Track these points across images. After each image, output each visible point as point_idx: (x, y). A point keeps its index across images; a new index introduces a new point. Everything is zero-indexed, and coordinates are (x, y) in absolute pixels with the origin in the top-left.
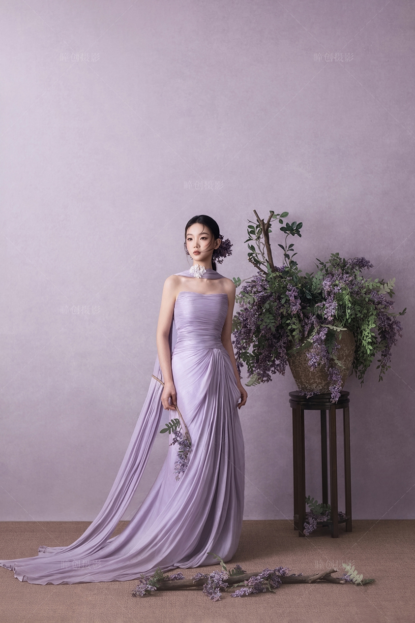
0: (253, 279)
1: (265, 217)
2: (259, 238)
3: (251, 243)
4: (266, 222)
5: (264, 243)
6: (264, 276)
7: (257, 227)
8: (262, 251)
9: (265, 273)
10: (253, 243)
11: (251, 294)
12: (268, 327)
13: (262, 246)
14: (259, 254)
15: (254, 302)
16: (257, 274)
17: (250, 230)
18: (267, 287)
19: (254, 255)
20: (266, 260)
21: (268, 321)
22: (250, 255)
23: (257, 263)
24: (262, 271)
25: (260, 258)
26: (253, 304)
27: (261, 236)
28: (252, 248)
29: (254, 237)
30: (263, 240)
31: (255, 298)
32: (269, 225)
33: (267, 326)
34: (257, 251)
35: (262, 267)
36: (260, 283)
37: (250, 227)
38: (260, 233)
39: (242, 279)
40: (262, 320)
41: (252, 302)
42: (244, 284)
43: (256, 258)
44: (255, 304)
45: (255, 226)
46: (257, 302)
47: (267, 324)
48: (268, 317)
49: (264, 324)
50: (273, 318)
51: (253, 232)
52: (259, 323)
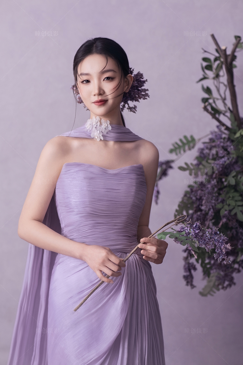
0: (210, 136)
1: (228, 45)
2: (217, 76)
3: (207, 83)
4: (229, 52)
5: (226, 83)
6: (226, 132)
7: (216, 59)
8: (223, 96)
9: (227, 128)
10: (209, 83)
11: (209, 161)
12: (233, 213)
13: (222, 88)
14: (218, 99)
15: (213, 173)
16: (216, 130)
17: (205, 64)
18: (231, 149)
19: (211, 101)
20: (229, 109)
21: (233, 203)
22: (205, 100)
23: (215, 113)
24: (223, 125)
25: (220, 106)
26: (212, 176)
27: (221, 73)
28: (208, 90)
29: (210, 74)
30: (224, 78)
31: (215, 168)
32: (234, 57)
33: (230, 211)
34: (215, 94)
35: (222, 118)
36: (222, 144)
37: (205, 59)
38: (219, 68)
39: (196, 137)
40: (223, 201)
41: (210, 173)
42: (199, 145)
43: (214, 105)
44: (214, 176)
45: (212, 58)
46: (216, 174)
47: (231, 208)
48: (233, 197)
49: (226, 207)
50: (240, 198)
51: (209, 67)
52: (219, 206)
